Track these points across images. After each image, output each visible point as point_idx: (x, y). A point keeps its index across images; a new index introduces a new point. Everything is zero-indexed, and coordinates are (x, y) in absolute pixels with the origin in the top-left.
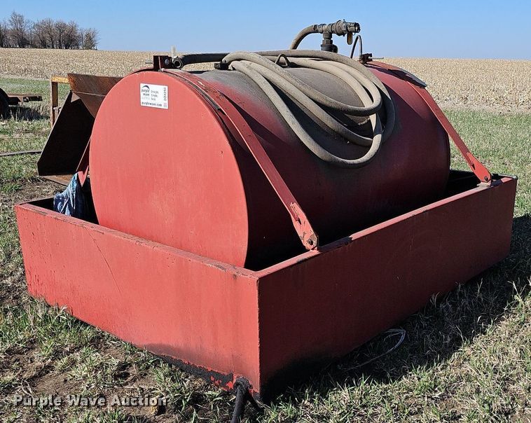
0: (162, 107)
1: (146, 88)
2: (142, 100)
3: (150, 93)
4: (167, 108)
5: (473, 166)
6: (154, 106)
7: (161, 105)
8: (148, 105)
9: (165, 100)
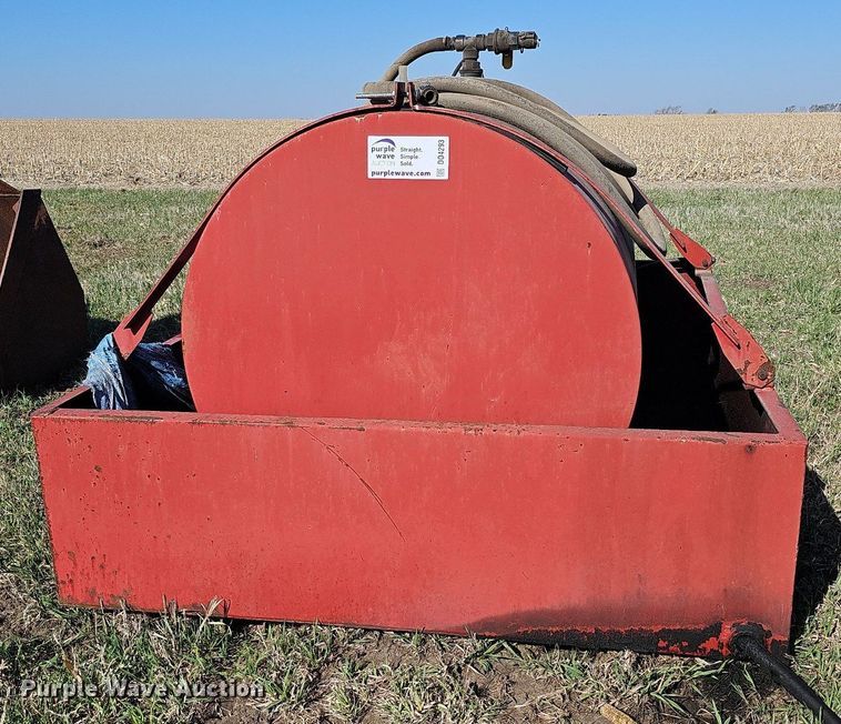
0: (433, 176)
1: (387, 144)
2: (372, 167)
3: (397, 152)
4: (446, 177)
5: (684, 249)
6: (409, 177)
7: (428, 173)
8: (388, 177)
9: (440, 162)
